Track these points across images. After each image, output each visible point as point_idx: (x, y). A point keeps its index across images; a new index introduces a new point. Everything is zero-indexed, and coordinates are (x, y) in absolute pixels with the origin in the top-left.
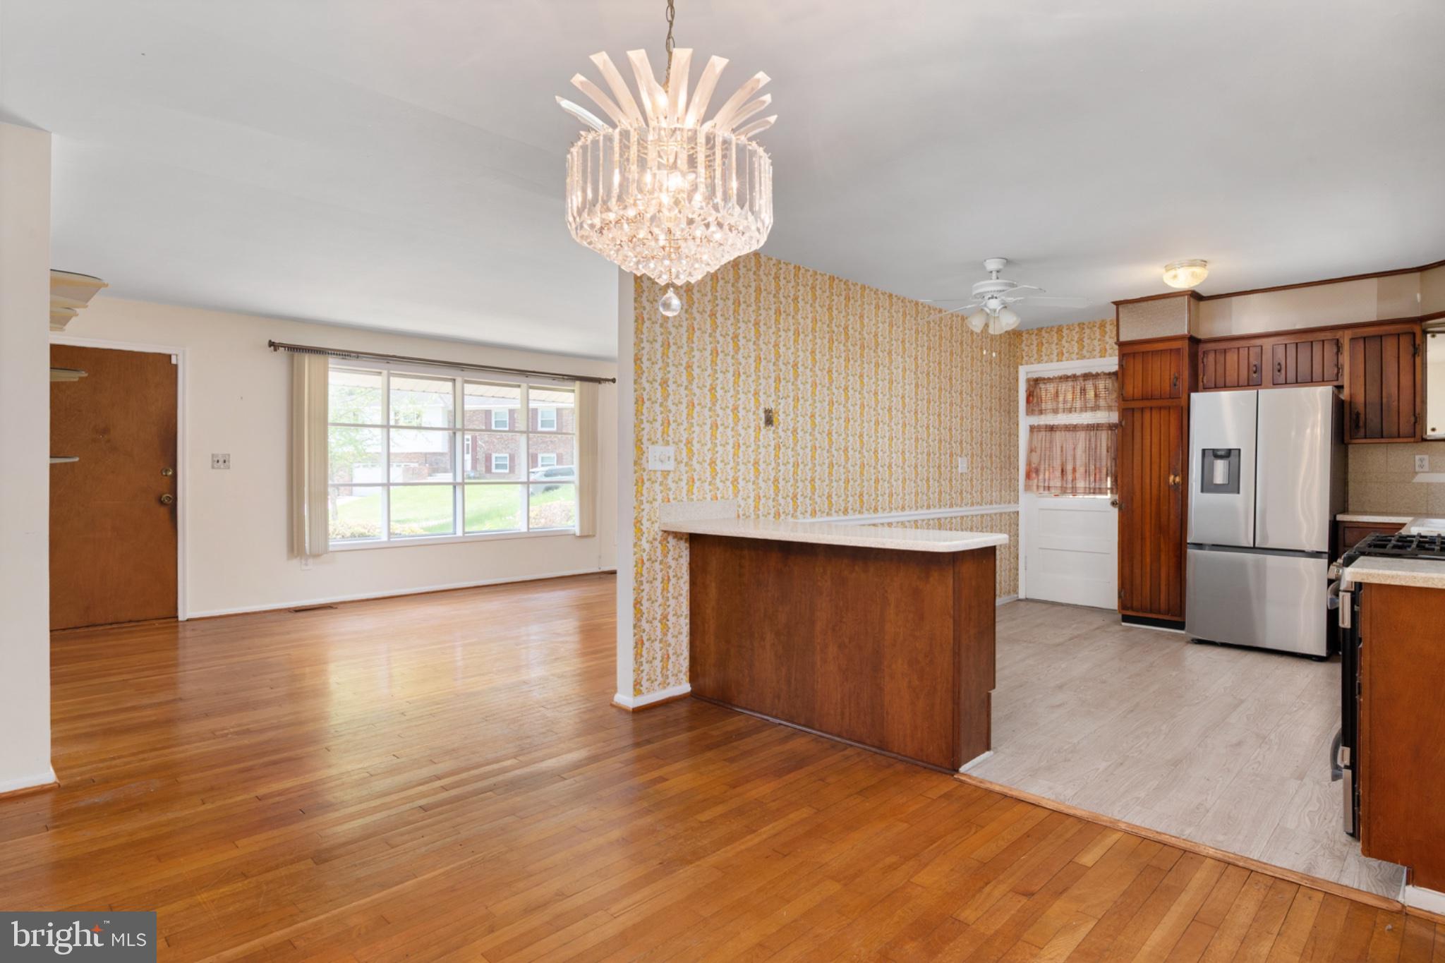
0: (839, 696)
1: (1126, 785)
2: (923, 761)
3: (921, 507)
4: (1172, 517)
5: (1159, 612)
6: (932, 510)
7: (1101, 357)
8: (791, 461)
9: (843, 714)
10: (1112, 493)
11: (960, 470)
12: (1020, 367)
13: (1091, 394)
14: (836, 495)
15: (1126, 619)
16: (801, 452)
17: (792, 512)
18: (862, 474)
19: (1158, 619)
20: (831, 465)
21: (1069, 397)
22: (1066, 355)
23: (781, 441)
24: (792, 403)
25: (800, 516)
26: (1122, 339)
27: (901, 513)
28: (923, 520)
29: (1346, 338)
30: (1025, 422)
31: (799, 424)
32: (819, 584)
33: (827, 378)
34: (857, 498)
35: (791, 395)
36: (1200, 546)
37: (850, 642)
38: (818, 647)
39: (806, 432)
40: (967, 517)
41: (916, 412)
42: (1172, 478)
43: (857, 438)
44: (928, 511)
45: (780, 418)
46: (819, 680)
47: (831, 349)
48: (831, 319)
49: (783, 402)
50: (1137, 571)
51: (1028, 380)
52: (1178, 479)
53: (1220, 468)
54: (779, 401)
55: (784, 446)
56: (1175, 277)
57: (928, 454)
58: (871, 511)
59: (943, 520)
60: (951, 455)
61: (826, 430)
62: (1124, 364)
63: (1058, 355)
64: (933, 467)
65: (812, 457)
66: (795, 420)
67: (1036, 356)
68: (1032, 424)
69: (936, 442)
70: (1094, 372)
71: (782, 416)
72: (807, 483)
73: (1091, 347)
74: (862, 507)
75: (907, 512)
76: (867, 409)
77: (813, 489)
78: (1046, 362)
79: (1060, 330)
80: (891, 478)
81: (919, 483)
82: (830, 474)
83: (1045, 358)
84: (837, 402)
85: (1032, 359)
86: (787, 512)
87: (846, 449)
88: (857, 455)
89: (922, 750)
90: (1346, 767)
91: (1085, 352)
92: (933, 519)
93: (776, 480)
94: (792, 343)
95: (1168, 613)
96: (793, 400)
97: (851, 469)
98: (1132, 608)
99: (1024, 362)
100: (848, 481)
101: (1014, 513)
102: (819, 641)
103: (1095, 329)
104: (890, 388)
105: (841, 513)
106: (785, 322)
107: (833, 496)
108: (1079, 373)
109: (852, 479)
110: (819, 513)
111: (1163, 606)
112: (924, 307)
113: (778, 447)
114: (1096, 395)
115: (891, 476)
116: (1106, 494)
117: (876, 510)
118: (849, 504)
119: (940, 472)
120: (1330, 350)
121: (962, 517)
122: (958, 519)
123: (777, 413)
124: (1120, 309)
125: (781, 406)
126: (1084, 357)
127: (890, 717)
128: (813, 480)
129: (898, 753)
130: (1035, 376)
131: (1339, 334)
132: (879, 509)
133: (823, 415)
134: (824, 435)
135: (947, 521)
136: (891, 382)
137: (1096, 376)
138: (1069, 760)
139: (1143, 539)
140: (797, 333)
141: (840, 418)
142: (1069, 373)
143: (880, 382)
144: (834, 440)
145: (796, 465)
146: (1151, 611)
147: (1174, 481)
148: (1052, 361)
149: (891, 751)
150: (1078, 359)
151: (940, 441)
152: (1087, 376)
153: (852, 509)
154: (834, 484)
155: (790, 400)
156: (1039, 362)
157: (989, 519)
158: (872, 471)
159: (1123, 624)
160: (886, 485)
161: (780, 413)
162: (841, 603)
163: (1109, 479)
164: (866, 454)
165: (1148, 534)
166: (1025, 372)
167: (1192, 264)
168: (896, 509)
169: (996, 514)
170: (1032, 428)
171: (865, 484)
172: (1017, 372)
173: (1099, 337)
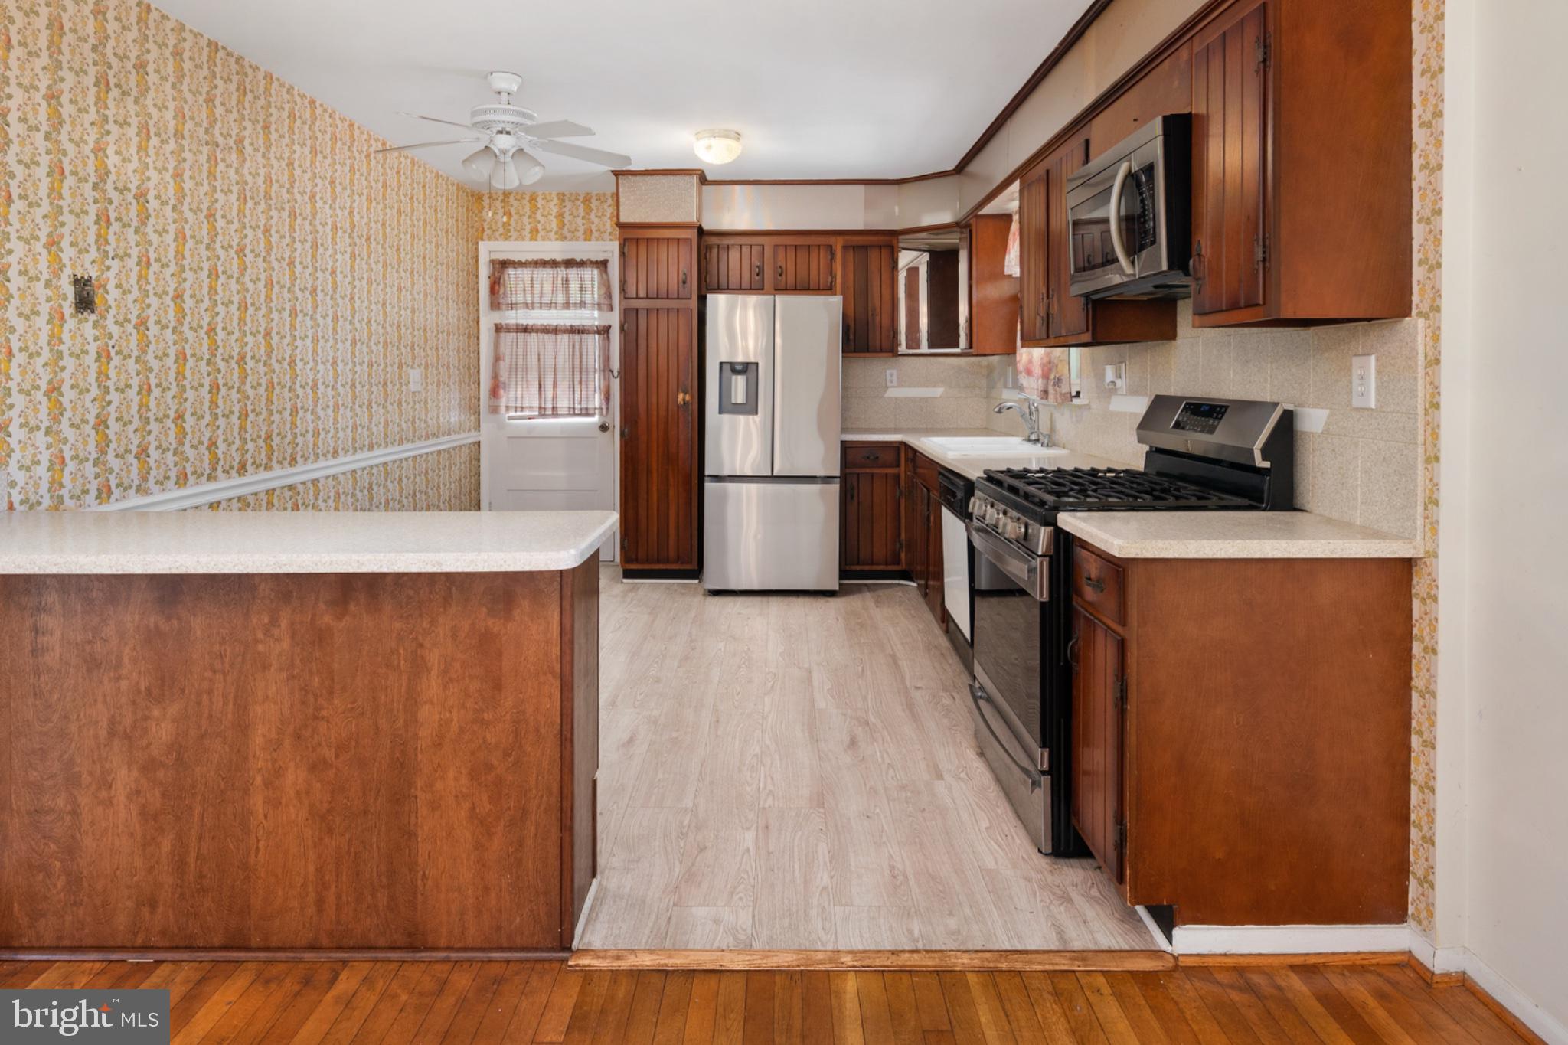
0: (311, 869)
1: (797, 866)
2: (501, 949)
3: (361, 449)
4: (681, 443)
5: (668, 561)
6: (376, 452)
7: (585, 240)
8: (135, 382)
9: (320, 903)
10: (601, 414)
11: (413, 387)
12: (481, 243)
13: (574, 286)
14: (225, 441)
15: (628, 574)
16: (155, 364)
17: (136, 482)
18: (269, 401)
19: (666, 570)
20: (215, 388)
21: (547, 288)
22: (542, 233)
23: (111, 343)
24: (136, 269)
25: (156, 488)
26: (623, 219)
27: (332, 462)
28: (364, 469)
29: (838, 244)
30: (488, 320)
31: (151, 312)
32: (260, 647)
33: (205, 226)
34: (261, 442)
35: (134, 252)
36: (718, 478)
37: (337, 756)
38: (259, 780)
39: (165, 327)
40: (421, 456)
41: (352, 298)
42: (681, 396)
43: (260, 338)
44: (370, 454)
45: (110, 298)
46: (261, 844)
47: (211, 175)
48: (213, 120)
49: (115, 265)
50: (642, 513)
51: (493, 262)
52: (688, 398)
53: (739, 383)
54: (108, 262)
55: (118, 353)
56: (709, 147)
57: (371, 366)
58: (286, 463)
59: (390, 465)
60: (400, 366)
61: (205, 324)
62: (626, 251)
63: (531, 232)
64: (377, 385)
65: (178, 373)
66: (142, 301)
67: (501, 230)
68: (498, 322)
69: (381, 346)
70: (578, 260)
71: (113, 294)
72: (169, 423)
73: (574, 226)
74: (270, 459)
75: (341, 460)
76: (276, 288)
77: (182, 434)
78: (516, 240)
79: (587, 200)
80: (316, 406)
81: (358, 410)
82: (214, 404)
83: (514, 234)
84: (224, 272)
85: (497, 234)
86: (126, 483)
87: (242, 359)
88: (262, 368)
89: (499, 928)
90: (1043, 773)
91: (565, 231)
92: (377, 466)
93: (102, 423)
94: (133, 150)
95: (678, 559)
96: (138, 264)
97: (251, 392)
98: (637, 561)
99: (485, 236)
100: (247, 415)
101: (474, 444)
102: (260, 764)
103: (579, 203)
104: (314, 257)
105: (233, 472)
106: (117, 106)
107: (220, 443)
108: (559, 258)
109: (253, 411)
110: (192, 479)
111: (672, 554)
112: (362, 133)
113: (104, 356)
114: (581, 289)
115: (316, 402)
116: (593, 415)
117: (293, 461)
118: (248, 456)
119: (386, 391)
120: (824, 256)
121: (415, 457)
122: (410, 460)
123: (104, 286)
124: (620, 181)
125: (111, 274)
126: (565, 238)
127: (430, 882)
128: (180, 417)
129: (449, 948)
130: (502, 257)
131: (832, 240)
132: (299, 459)
133: (199, 296)
134: (202, 333)
135: (396, 465)
136: (315, 246)
137: (581, 264)
138: (706, 848)
139: (649, 472)
140: (144, 131)
141: (231, 302)
142: (547, 258)
143: (297, 245)
144: (219, 343)
145: (145, 390)
146: (658, 562)
147: (684, 400)
148: (523, 240)
149: (435, 949)
150: (557, 240)
151: (386, 344)
152: (569, 263)
153: (254, 463)
154: (221, 422)
155: (131, 263)
156: (506, 239)
157: (447, 455)
158: (287, 394)
159: (625, 580)
160: (309, 417)
161: (111, 286)
162: (316, 682)
163: (597, 395)
164: (276, 366)
165: (654, 466)
166: (489, 250)
167: (726, 135)
168: (324, 455)
169: (454, 448)
170: (498, 329)
171: (276, 417)
172: (477, 249)
173: (582, 214)
